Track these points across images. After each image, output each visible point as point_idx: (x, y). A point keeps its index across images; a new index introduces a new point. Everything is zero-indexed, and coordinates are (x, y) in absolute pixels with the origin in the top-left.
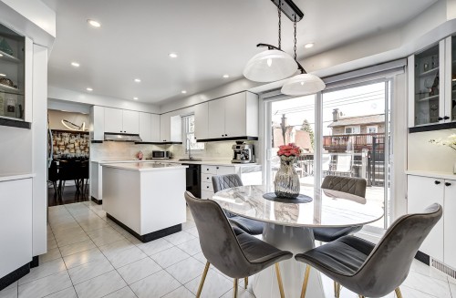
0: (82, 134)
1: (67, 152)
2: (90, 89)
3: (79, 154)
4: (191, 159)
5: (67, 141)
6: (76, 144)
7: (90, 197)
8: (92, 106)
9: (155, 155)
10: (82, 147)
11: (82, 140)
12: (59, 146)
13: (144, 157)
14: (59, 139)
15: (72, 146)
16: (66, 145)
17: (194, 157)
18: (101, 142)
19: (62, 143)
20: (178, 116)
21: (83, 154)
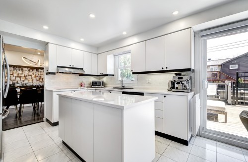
0: (37, 69)
1: (26, 82)
2: (46, 27)
3: (35, 83)
4: (123, 88)
5: (26, 74)
6: (33, 76)
7: (44, 119)
8: (47, 43)
9: (94, 84)
10: (38, 78)
11: (37, 73)
12: (20, 77)
13: (86, 86)
14: (20, 72)
15: (30, 77)
16: (25, 77)
17: (126, 86)
18: (54, 74)
19: (23, 75)
20: (112, 55)
21: (39, 83)
